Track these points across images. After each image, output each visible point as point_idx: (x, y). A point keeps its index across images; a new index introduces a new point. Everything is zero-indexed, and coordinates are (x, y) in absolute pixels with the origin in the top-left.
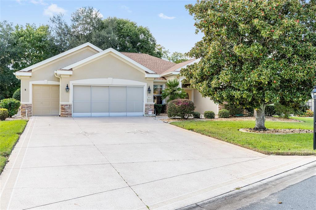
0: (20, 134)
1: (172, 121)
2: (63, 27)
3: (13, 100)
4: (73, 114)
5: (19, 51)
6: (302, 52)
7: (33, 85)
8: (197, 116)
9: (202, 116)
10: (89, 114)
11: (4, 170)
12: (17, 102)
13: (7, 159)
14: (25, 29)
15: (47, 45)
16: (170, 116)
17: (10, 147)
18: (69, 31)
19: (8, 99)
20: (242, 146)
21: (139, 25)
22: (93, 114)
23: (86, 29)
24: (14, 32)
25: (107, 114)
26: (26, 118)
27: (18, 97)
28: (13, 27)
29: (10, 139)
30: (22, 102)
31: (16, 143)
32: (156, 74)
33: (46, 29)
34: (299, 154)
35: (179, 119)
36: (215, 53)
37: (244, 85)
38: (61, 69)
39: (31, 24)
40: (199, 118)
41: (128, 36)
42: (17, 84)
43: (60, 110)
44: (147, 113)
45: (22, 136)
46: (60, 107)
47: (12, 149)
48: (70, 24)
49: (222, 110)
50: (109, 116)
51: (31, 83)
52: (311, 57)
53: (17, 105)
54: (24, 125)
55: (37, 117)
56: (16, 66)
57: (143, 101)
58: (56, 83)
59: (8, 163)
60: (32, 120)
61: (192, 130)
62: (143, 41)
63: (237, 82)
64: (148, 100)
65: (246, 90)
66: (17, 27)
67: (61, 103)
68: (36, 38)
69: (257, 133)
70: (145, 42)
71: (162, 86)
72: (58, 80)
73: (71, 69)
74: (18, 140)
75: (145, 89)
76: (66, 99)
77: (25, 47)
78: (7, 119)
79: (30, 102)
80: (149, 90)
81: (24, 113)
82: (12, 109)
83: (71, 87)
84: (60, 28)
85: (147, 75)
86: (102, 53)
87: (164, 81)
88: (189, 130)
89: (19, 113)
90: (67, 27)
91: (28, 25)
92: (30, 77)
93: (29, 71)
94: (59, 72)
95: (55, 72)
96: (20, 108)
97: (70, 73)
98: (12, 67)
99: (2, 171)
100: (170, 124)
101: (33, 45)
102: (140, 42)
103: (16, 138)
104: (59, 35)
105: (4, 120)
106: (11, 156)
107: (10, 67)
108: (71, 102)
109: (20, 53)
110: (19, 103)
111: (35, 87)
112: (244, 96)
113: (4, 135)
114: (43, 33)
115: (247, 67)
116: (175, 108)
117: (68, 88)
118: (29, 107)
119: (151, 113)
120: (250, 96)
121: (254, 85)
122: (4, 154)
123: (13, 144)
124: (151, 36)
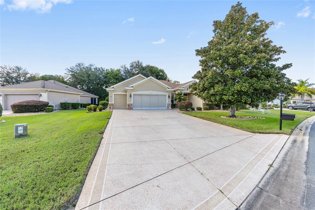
0: (109, 119)
1: (182, 112)
2: (126, 69)
3: (105, 101)
4: (133, 108)
5: (107, 80)
6: (266, 73)
7: (114, 94)
8: (193, 109)
9: (196, 109)
10: (141, 108)
11: (100, 145)
12: (107, 102)
13: (103, 136)
14: (110, 71)
15: (119, 78)
16: (180, 109)
17: (104, 127)
18: (129, 71)
19: (103, 101)
20: (233, 127)
21: (159, 68)
22: (143, 108)
23: (137, 70)
24: (106, 72)
25: (149, 108)
26: (111, 110)
27: (108, 100)
28: (105, 70)
29: (104, 122)
30: (109, 103)
31: (107, 125)
32: (173, 89)
33: (119, 70)
34: (273, 133)
35: (185, 111)
36: (212, 75)
37: (230, 93)
38: (127, 87)
39: (113, 68)
40: (194, 110)
41: (155, 73)
42: (107, 95)
43: (127, 106)
44: (168, 108)
45: (110, 120)
46: (127, 105)
47: (105, 129)
48: (129, 68)
49: (205, 106)
50: (150, 109)
51: (113, 93)
52: (271, 76)
53: (107, 104)
54: (110, 114)
55: (116, 110)
56: (106, 87)
57: (166, 102)
58: (125, 94)
59: (103, 139)
60: (114, 111)
61: (196, 117)
62: (161, 75)
63: (225, 91)
64: (168, 102)
65: (231, 95)
66: (107, 70)
67: (127, 103)
68: (115, 75)
69: (232, 118)
70: (163, 76)
71: (173, 95)
72: (126, 92)
73: (132, 87)
74: (108, 122)
75: (167, 96)
76: (130, 101)
77: (110, 79)
78: (103, 110)
79: (113, 103)
80: (169, 97)
81: (110, 108)
82: (105, 106)
83: (132, 95)
84: (125, 70)
85: (168, 90)
86: (146, 79)
87: (174, 92)
88: (194, 117)
89: (108, 107)
90: (128, 69)
91: (111, 69)
92: (113, 90)
93: (112, 88)
94: (127, 88)
95: (125, 88)
96: (109, 105)
97: (132, 88)
98: (105, 88)
99: (99, 146)
100: (182, 113)
101: (113, 77)
102: (160, 76)
103: (107, 122)
104: (125, 73)
105: (101, 111)
106: (104, 133)
107: (104, 87)
108: (132, 103)
109: (108, 81)
110: (108, 103)
111: (115, 96)
112: (230, 99)
113: (101, 119)
114: (118, 72)
115: (231, 83)
116: (183, 106)
117: (131, 96)
118: (112, 105)
119: (170, 108)
120: (233, 99)
121: (236, 93)
122: (100, 132)
123: (106, 125)
124: (165, 73)
